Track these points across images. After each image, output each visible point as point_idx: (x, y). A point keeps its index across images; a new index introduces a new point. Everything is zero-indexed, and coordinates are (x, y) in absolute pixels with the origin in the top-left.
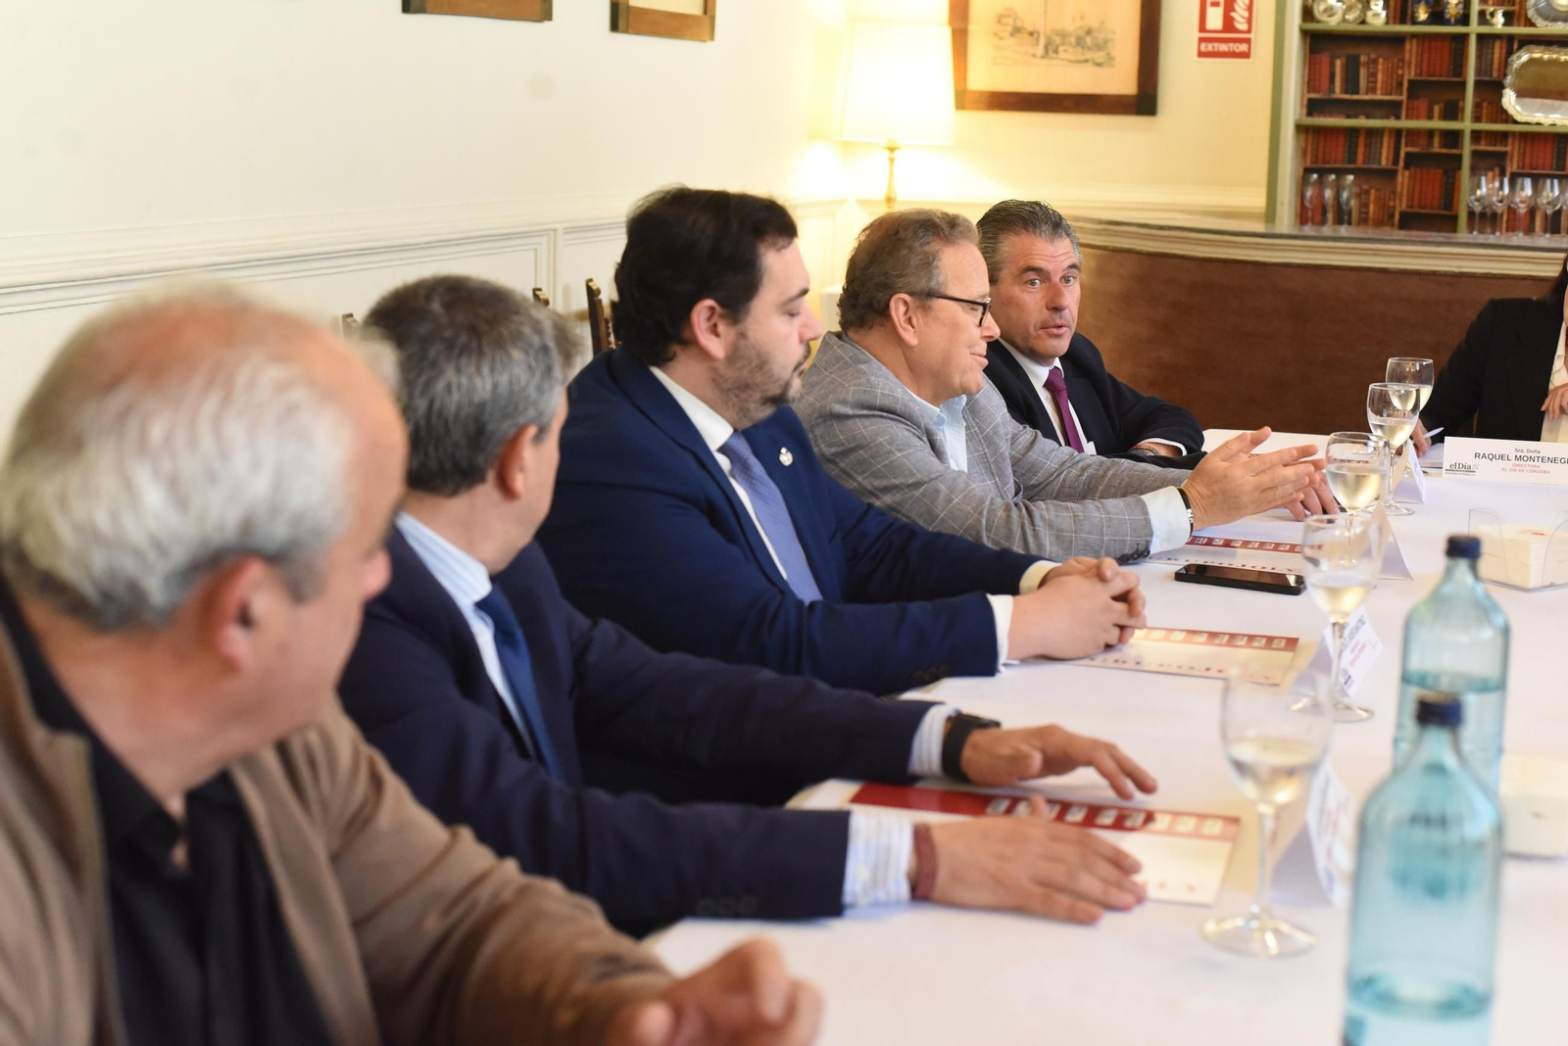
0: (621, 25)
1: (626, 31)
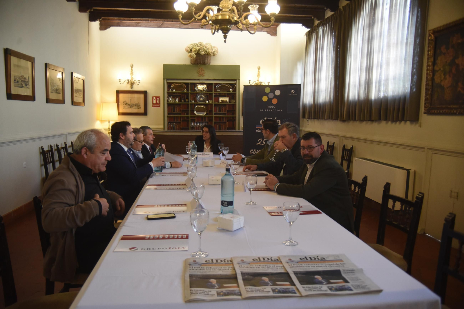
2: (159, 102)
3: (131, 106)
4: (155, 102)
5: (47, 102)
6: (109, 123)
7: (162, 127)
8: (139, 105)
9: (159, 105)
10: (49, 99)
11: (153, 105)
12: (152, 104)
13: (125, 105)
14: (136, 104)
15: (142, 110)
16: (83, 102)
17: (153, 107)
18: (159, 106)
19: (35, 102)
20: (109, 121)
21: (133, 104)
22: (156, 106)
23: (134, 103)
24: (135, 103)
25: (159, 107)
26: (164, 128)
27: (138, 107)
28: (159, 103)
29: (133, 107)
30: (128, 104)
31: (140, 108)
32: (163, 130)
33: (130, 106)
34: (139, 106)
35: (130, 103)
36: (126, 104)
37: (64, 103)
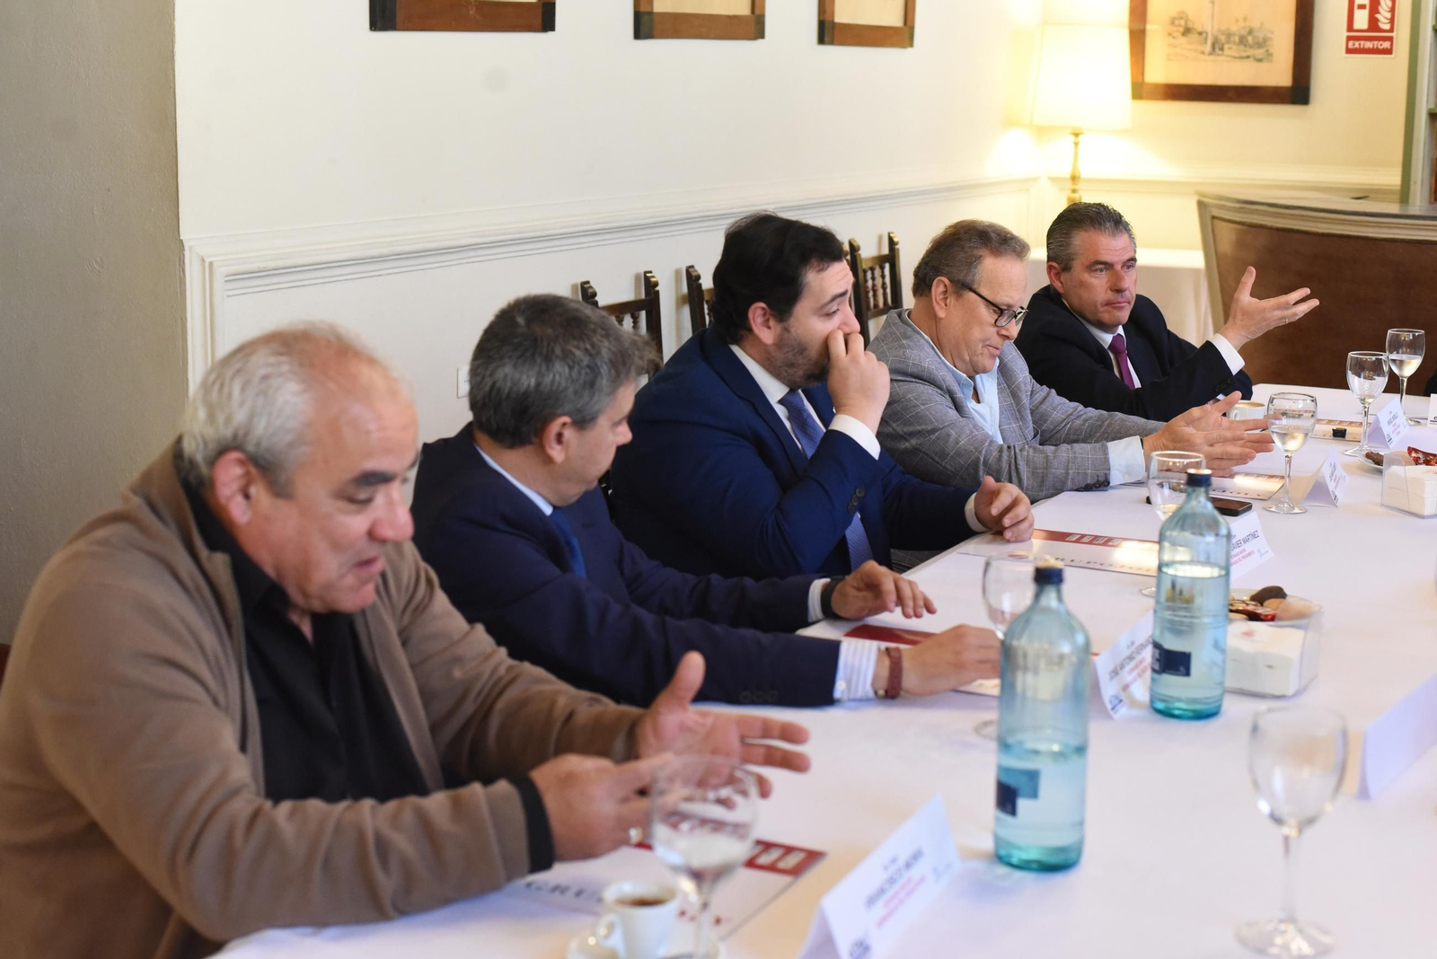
0: (826, 39)
1: (832, 43)
2: (1392, 21)
3: (1217, 47)
4: (1361, 19)
5: (638, 34)
6: (1076, 144)
7: (1393, 178)
8: (1265, 40)
9: (1390, 39)
10: (651, 13)
11: (1349, 39)
12: (1345, 34)
13: (1182, 40)
14: (1244, 32)
15: (1279, 73)
16: (905, 23)
17: (1349, 51)
18: (1386, 45)
19: (550, 34)
20: (1077, 135)
21: (1229, 35)
22: (1369, 45)
23: (1234, 28)
24: (1242, 24)
25: (1389, 51)
26: (1404, 194)
27: (1259, 53)
28: (1391, 30)
29: (1227, 52)
30: (1200, 34)
31: (1269, 55)
32: (1394, 208)
33: (1208, 48)
34: (1262, 43)
35: (1208, 28)
36: (1187, 31)
37: (760, 34)
